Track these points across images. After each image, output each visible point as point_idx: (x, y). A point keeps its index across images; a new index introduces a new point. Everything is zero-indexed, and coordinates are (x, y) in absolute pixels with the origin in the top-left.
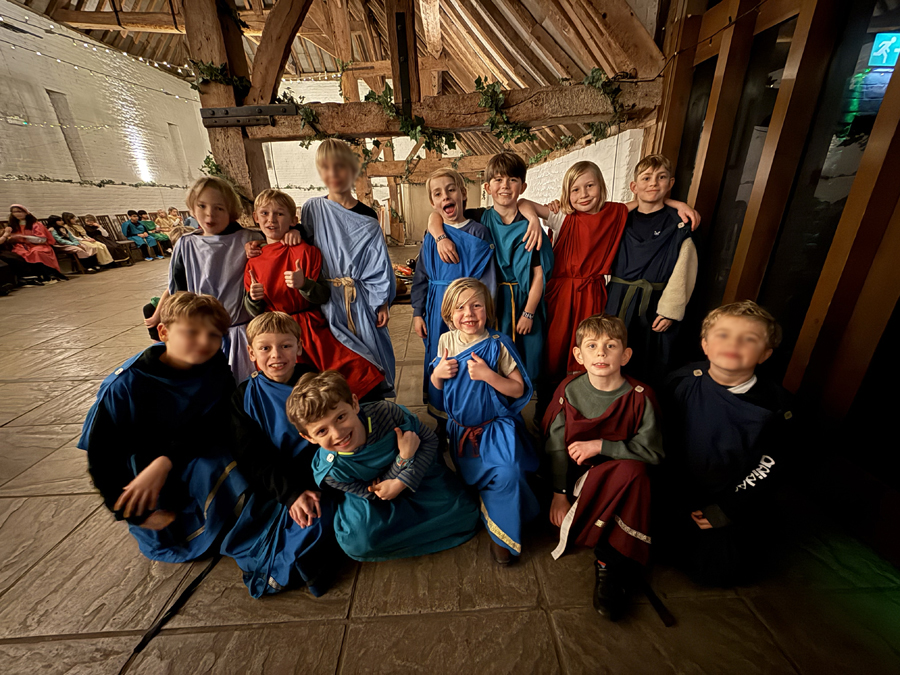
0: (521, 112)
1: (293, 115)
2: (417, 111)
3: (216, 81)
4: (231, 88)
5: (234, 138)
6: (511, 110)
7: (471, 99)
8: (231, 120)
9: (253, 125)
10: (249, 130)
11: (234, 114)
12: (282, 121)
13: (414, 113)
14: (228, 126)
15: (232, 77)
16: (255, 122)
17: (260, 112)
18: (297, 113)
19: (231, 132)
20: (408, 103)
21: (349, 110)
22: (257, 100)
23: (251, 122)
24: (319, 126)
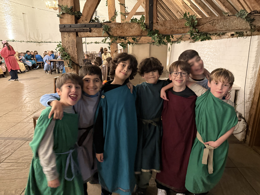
0: (205, 28)
1: (99, 28)
2: (156, 27)
3: (67, 13)
4: (74, 16)
5: (72, 37)
6: (200, 27)
7: (181, 22)
8: (72, 29)
9: (81, 32)
10: (79, 34)
11: (74, 27)
12: (94, 30)
13: (154, 28)
14: (70, 32)
15: (75, 11)
16: (82, 30)
17: (85, 26)
18: (101, 27)
19: (71, 34)
20: (152, 23)
21: (124, 26)
22: (84, 21)
23: (81, 31)
24: (110, 33)
